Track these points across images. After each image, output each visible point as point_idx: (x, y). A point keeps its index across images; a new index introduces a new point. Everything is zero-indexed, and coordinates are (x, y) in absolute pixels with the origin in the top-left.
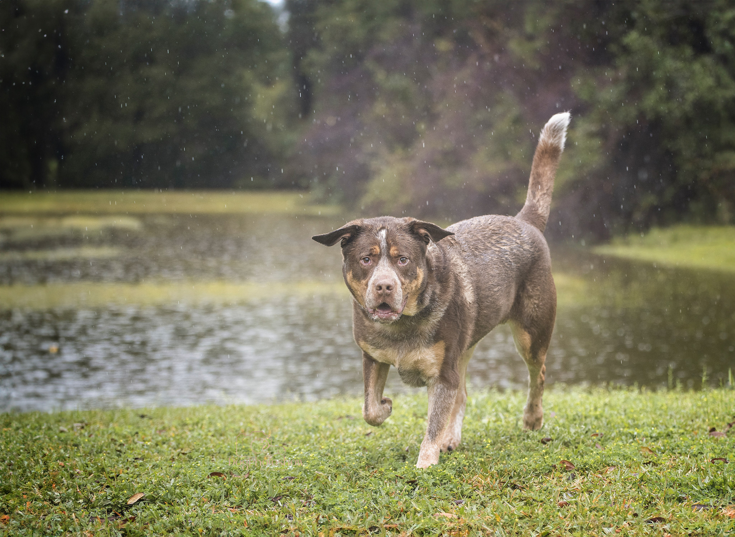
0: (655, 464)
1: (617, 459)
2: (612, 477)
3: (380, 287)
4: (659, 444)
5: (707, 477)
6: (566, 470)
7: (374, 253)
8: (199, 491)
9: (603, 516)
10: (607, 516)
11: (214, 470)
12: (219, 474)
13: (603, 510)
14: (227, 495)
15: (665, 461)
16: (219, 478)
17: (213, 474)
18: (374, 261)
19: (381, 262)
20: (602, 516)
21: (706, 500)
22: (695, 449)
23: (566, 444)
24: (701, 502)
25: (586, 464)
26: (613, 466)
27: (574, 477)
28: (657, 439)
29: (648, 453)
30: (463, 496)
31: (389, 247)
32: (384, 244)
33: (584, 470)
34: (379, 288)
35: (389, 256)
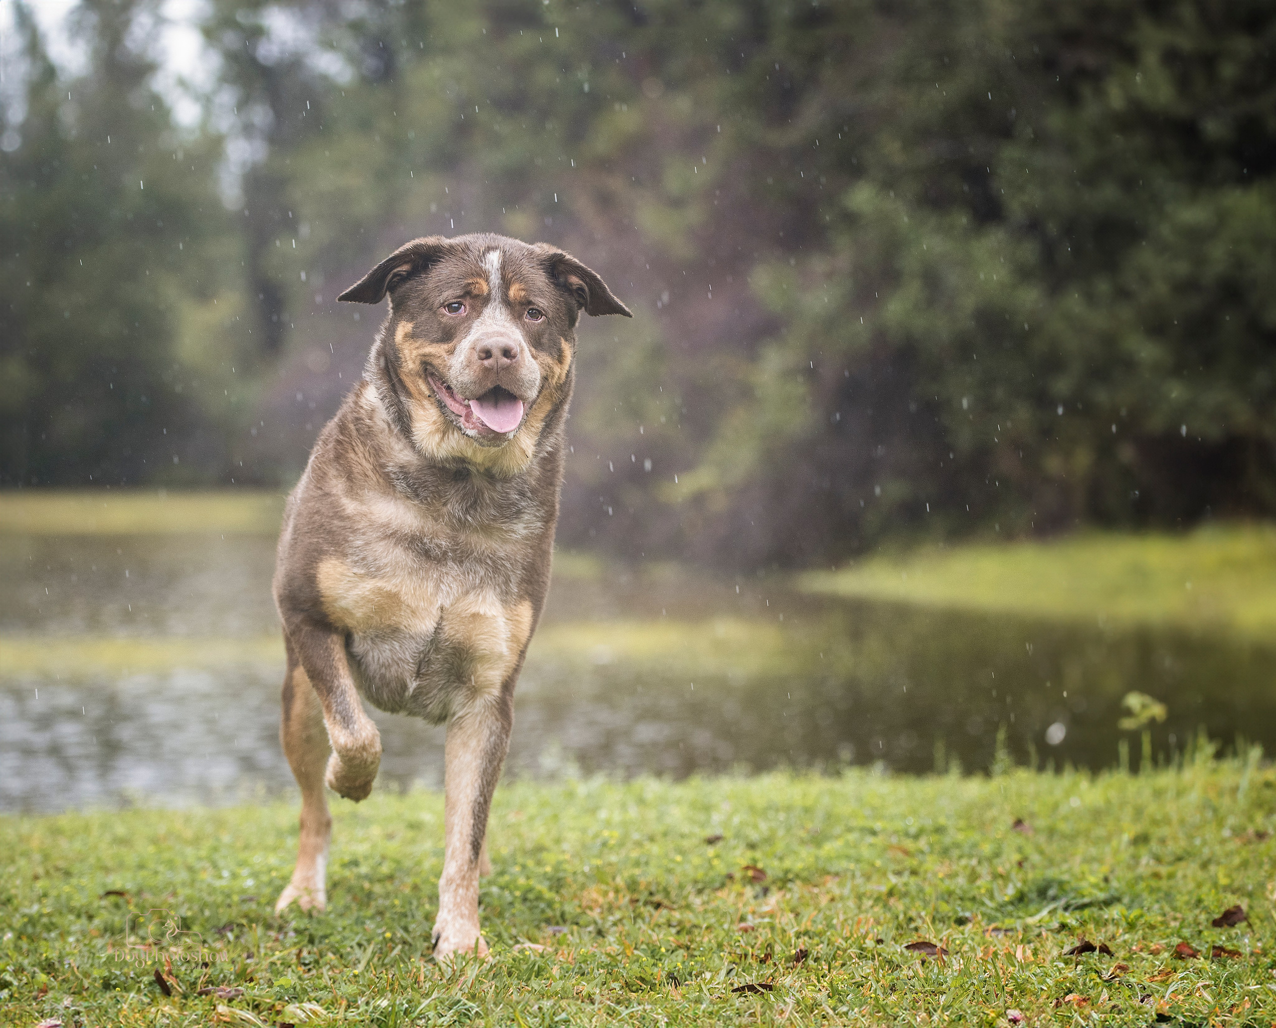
0: (914, 872)
1: (844, 864)
2: (837, 892)
3: (487, 354)
4: (923, 843)
5: (1011, 886)
6: (753, 880)
7: (476, 292)
8: (84, 920)
9: (821, 946)
10: (828, 945)
11: (111, 888)
12: (120, 893)
13: (820, 934)
14: (134, 927)
15: (933, 865)
16: (121, 900)
17: (109, 893)
18: (473, 308)
19: (488, 311)
20: (818, 945)
21: (1009, 922)
22: (987, 849)
23: (752, 846)
24: (998, 924)
25: (787, 872)
26: (837, 874)
27: (766, 891)
28: (916, 837)
29: (900, 855)
30: (564, 921)
31: (506, 283)
32: (495, 278)
33: (784, 882)
34: (483, 355)
35: (507, 302)
